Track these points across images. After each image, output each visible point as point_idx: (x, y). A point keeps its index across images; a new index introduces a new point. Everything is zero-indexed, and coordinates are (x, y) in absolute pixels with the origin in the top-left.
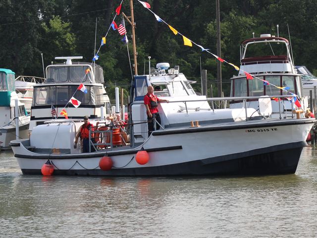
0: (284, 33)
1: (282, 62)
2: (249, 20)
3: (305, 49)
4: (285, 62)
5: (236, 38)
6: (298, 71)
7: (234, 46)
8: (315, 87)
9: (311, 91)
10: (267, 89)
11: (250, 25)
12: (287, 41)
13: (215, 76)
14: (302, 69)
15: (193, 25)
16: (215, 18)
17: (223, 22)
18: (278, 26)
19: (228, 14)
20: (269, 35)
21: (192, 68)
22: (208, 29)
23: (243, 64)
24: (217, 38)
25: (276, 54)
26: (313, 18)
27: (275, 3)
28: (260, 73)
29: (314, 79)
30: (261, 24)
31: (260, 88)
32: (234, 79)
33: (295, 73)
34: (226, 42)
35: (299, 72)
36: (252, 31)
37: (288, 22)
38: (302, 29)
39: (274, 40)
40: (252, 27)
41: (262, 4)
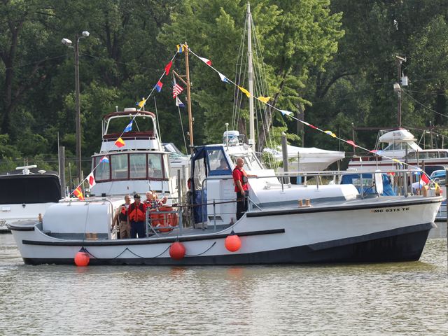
1: (148, 139)
2: (112, 92)
4: (151, 139)
5: (97, 112)
6: (165, 148)
7: (96, 121)
8: (183, 166)
9: (179, 171)
10: (131, 168)
11: (113, 97)
12: (154, 115)
13: (74, 153)
14: (170, 146)
15: (50, 96)
16: (74, 89)
17: (83, 94)
19: (88, 84)
20: (134, 109)
22: (67, 102)
23: (105, 141)
24: (76, 112)
25: (143, 130)
27: (140, 73)
28: (124, 150)
29: (182, 158)
30: (124, 97)
31: (123, 167)
32: (95, 157)
33: (162, 151)
34: (87, 116)
35: (166, 150)
36: (115, 104)
39: (140, 115)
40: (116, 99)
41: (127, 74)
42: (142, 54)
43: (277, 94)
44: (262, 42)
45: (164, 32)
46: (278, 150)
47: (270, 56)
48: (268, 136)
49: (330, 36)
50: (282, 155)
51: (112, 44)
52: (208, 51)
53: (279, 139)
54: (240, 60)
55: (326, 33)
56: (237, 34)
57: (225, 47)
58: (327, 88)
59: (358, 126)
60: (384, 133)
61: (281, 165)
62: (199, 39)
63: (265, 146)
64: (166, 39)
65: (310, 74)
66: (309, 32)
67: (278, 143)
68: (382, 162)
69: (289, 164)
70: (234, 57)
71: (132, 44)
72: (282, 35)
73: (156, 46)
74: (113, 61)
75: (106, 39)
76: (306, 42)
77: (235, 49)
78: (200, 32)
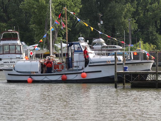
0: (17, 29)
2: (4, 24)
3: (24, 36)
4: (17, 40)
6: (22, 43)
8: (28, 49)
9: (26, 51)
10: (10, 50)
11: (4, 26)
12: (18, 33)
14: (23, 43)
18: (15, 27)
20: (11, 30)
23: (2, 41)
25: (14, 37)
26: (27, 24)
27: (14, 18)
28: (8, 44)
29: (27, 47)
30: (8, 26)
31: (7, 50)
33: (20, 44)
35: (22, 44)
37: (19, 26)
38: (23, 28)
39: (13, 32)
40: (5, 27)
41: (9, 18)
42: (14, 12)
43: (59, 26)
44: (54, 8)
45: (22, 5)
46: (59, 45)
47: (57, 13)
48: (56, 40)
49: (77, 7)
50: (60, 46)
51: (4, 8)
52: (36, 11)
53: (60, 41)
54: (47, 15)
55: (76, 6)
56: (46, 6)
57: (42, 10)
58: (76, 24)
59: (86, 37)
60: (94, 40)
61: (60, 50)
62: (33, 7)
63: (55, 43)
64: (22, 7)
65: (70, 20)
66: (70, 6)
67: (59, 42)
68: (94, 49)
69: (63, 49)
70: (45, 13)
71: (11, 8)
72: (61, 6)
73: (19, 9)
74: (4, 14)
75: (2, 7)
76: (69, 9)
77: (46, 11)
78: (34, 5)
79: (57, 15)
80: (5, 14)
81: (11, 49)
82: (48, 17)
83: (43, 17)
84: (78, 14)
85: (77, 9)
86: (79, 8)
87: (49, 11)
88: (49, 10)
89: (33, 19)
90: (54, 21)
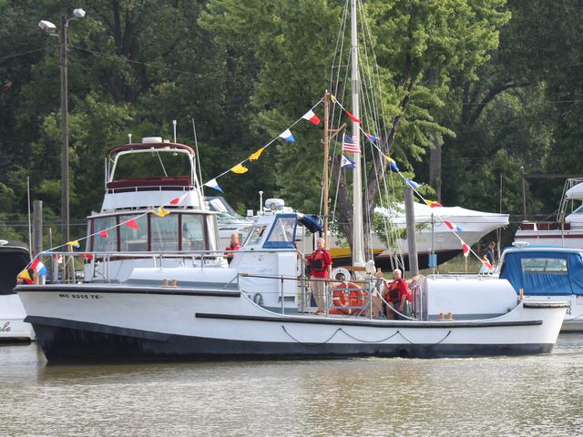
0: (185, 135)
1: (181, 189)
2: (123, 111)
4: (187, 189)
5: (97, 142)
6: (210, 205)
7: (94, 158)
10: (153, 237)
11: (123, 119)
12: (191, 149)
13: (58, 212)
14: (217, 202)
15: (17, 118)
16: (58, 105)
17: (74, 113)
18: (175, 122)
19: (83, 98)
20: (159, 140)
21: (15, 197)
22: (47, 127)
23: (110, 192)
24: (62, 144)
25: (171, 175)
26: (237, 109)
27: (169, 80)
28: (142, 208)
29: (238, 221)
30: (143, 119)
31: (139, 237)
32: (92, 219)
33: (205, 209)
34: (79, 151)
35: (212, 208)
36: (126, 131)
37: (193, 116)
38: (218, 128)
39: (168, 149)
40: (128, 123)
41: (146, 81)
42: (172, 48)
43: (397, 118)
44: (373, 29)
45: (209, 12)
46: (398, 210)
47: (386, 53)
48: (382, 187)
49: (486, 21)
50: (405, 219)
51: (123, 31)
52: (283, 44)
53: (401, 191)
54: (337, 60)
55: (480, 16)
56: (332, 16)
57: (312, 38)
58: (481, 107)
59: (532, 173)
60: (575, 184)
61: (404, 236)
62: (269, 23)
63: (377, 202)
64: (212, 22)
65: (453, 85)
66: (451, 14)
67: (400, 199)
68: (571, 232)
69: (416, 233)
70: (327, 53)
71: (155, 31)
72: (406, 18)
73: (196, 35)
74: (123, 60)
75: (113, 21)
76: (446, 30)
77: (329, 42)
78: (270, 12)
79: (383, 61)
80: (126, 59)
81: (156, 233)
82: (343, 73)
83: (315, 73)
84: (489, 57)
85: (484, 30)
86: (497, 29)
87: (348, 44)
88: (348, 34)
89: (269, 84)
90: (369, 91)
